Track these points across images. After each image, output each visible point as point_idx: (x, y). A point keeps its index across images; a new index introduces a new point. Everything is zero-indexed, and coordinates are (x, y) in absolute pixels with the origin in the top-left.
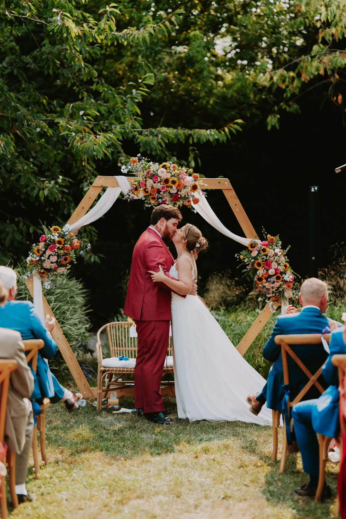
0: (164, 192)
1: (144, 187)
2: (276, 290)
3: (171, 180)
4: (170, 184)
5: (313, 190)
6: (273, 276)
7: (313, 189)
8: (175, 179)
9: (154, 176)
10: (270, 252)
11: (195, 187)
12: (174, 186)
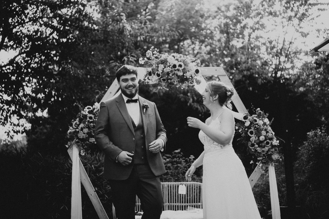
0: (172, 75)
1: (156, 72)
2: (266, 153)
3: (178, 65)
4: (177, 68)
7: (282, 81)
8: (182, 64)
9: (164, 62)
10: (260, 122)
11: (197, 71)
12: (180, 69)
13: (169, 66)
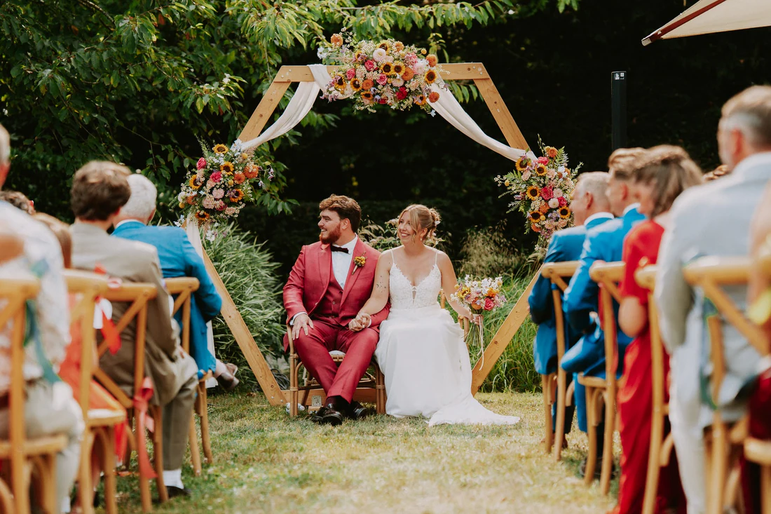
0: (383, 86)
1: (353, 79)
3: (393, 66)
4: (392, 72)
5: (617, 78)
6: (556, 209)
7: (617, 75)
8: (400, 64)
9: (366, 61)
10: (550, 173)
11: (431, 77)
12: (399, 75)
13: (377, 69)
